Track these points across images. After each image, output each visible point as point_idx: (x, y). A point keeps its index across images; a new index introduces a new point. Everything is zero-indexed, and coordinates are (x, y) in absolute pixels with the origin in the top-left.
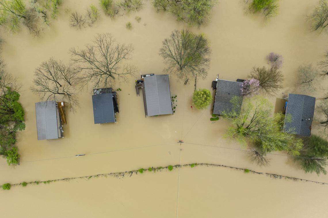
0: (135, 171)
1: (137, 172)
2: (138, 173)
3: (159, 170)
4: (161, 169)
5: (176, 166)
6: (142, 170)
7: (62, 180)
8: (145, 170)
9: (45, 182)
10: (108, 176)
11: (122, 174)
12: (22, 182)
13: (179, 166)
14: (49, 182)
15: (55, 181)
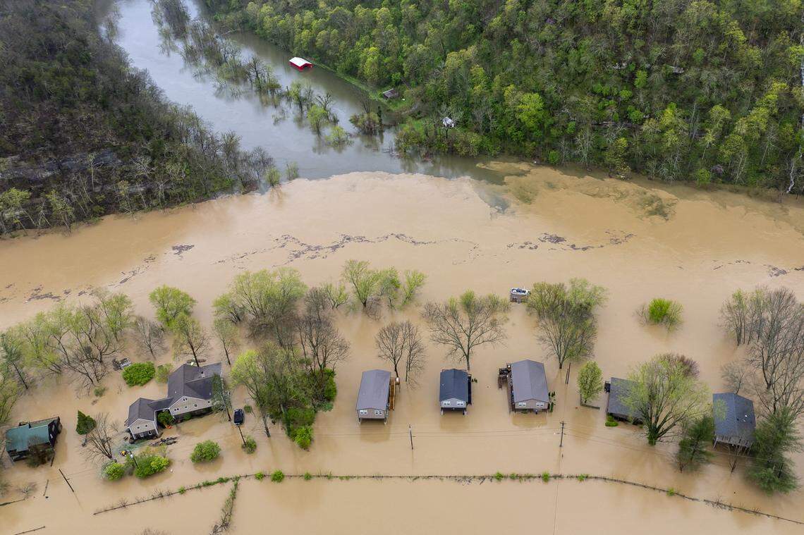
0: (489, 477)
1: (491, 478)
2: (494, 480)
3: (528, 480)
4: (531, 479)
5: (555, 477)
6: (499, 477)
7: (370, 477)
8: (506, 477)
9: (341, 478)
10: (445, 479)
11: (467, 479)
12: (304, 473)
13: (560, 477)
14: (347, 478)
15: (359, 477)
